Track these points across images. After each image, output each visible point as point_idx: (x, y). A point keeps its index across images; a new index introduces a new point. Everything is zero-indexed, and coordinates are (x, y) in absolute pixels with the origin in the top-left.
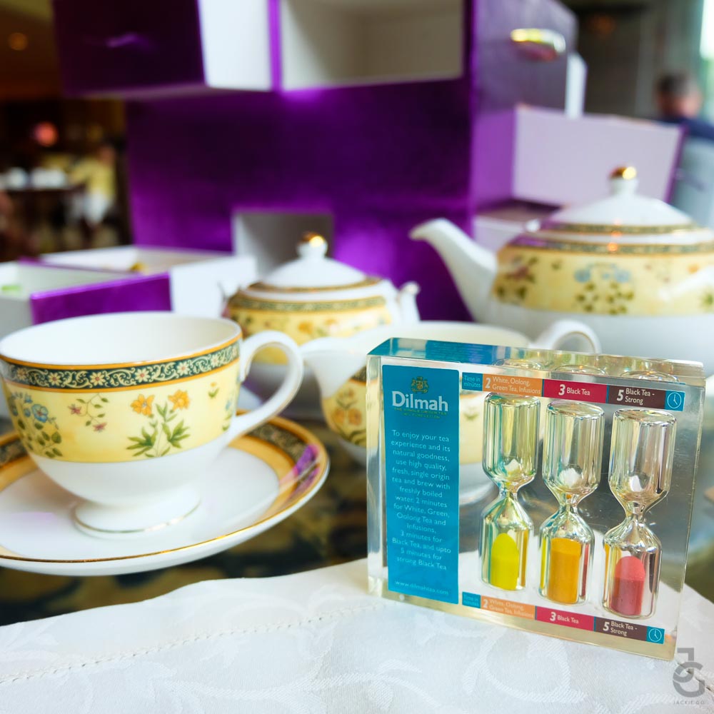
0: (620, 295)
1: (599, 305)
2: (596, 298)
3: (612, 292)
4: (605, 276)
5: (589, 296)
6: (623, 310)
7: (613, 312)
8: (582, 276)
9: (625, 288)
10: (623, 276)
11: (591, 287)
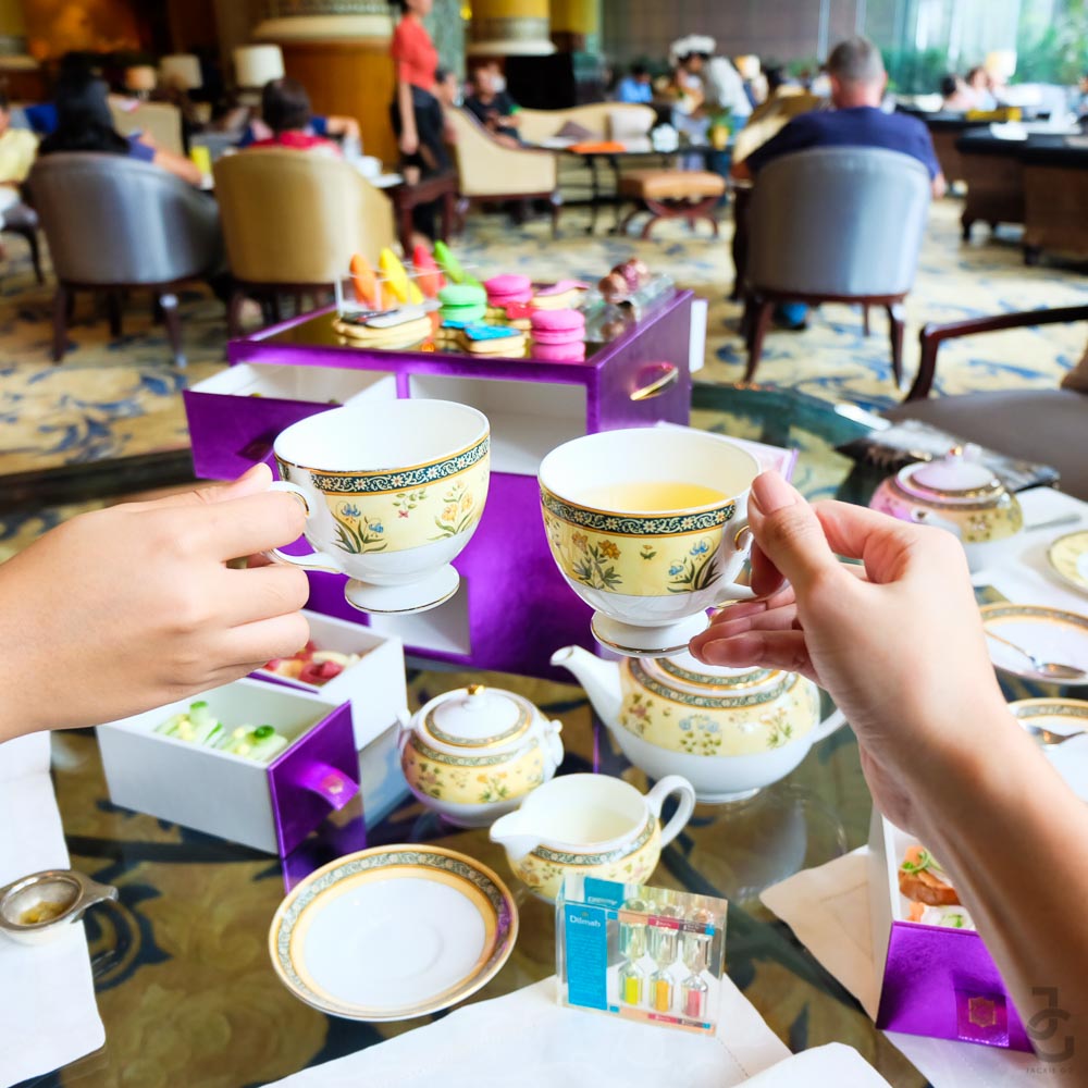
0: (711, 742)
1: (696, 749)
2: (694, 744)
3: (706, 740)
4: (701, 728)
5: (690, 741)
6: (714, 752)
7: (707, 754)
8: (685, 725)
9: (715, 737)
10: (714, 728)
11: (691, 735)
